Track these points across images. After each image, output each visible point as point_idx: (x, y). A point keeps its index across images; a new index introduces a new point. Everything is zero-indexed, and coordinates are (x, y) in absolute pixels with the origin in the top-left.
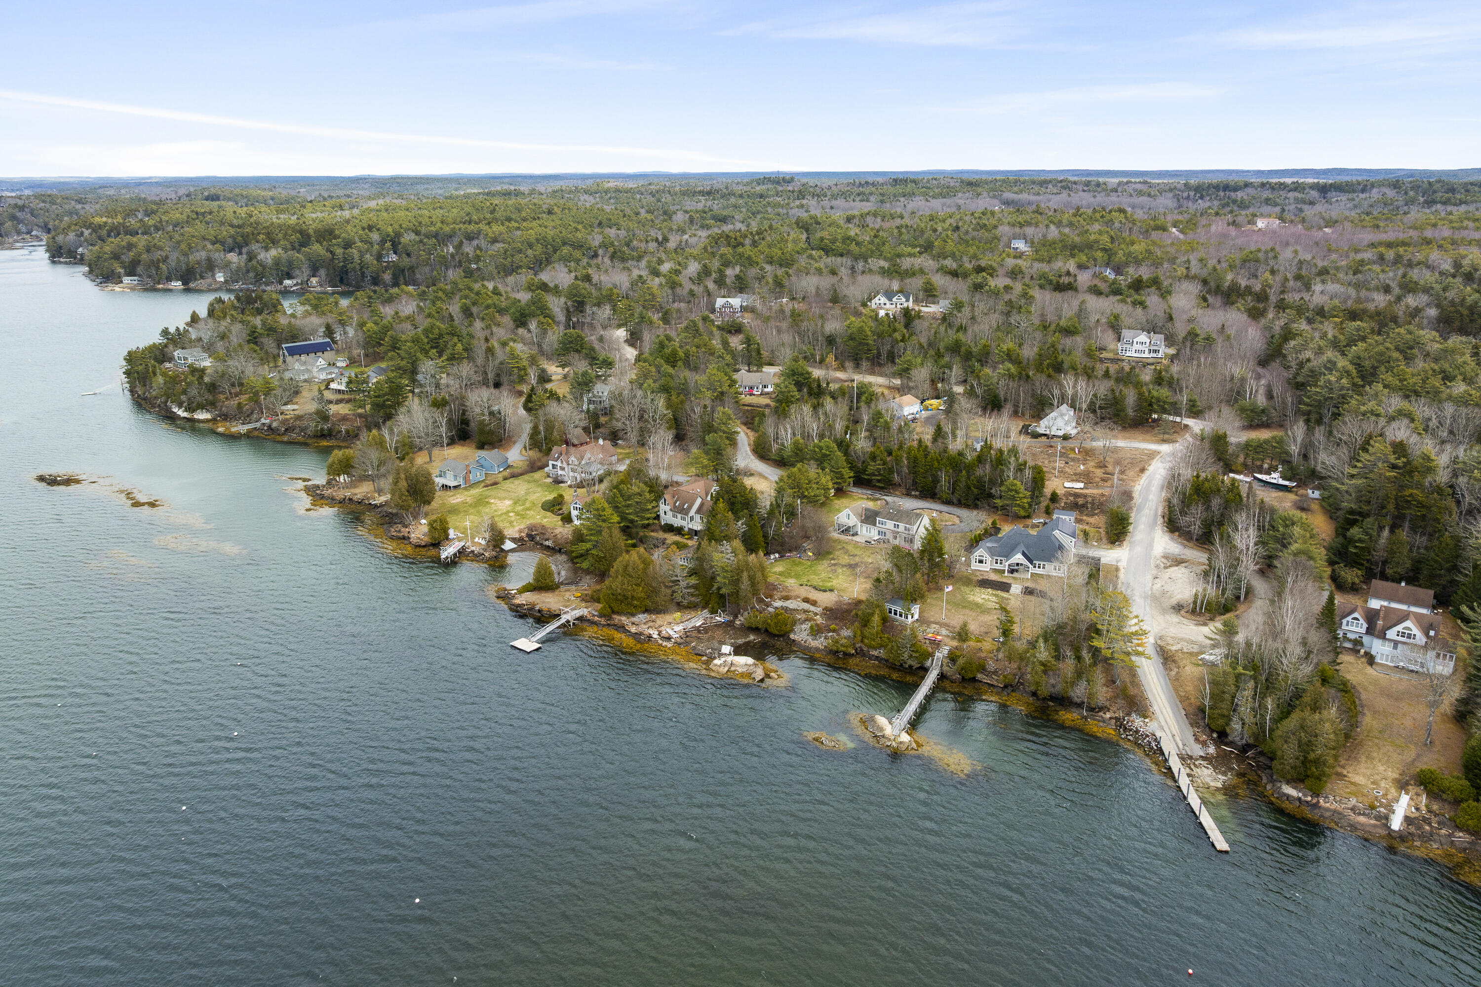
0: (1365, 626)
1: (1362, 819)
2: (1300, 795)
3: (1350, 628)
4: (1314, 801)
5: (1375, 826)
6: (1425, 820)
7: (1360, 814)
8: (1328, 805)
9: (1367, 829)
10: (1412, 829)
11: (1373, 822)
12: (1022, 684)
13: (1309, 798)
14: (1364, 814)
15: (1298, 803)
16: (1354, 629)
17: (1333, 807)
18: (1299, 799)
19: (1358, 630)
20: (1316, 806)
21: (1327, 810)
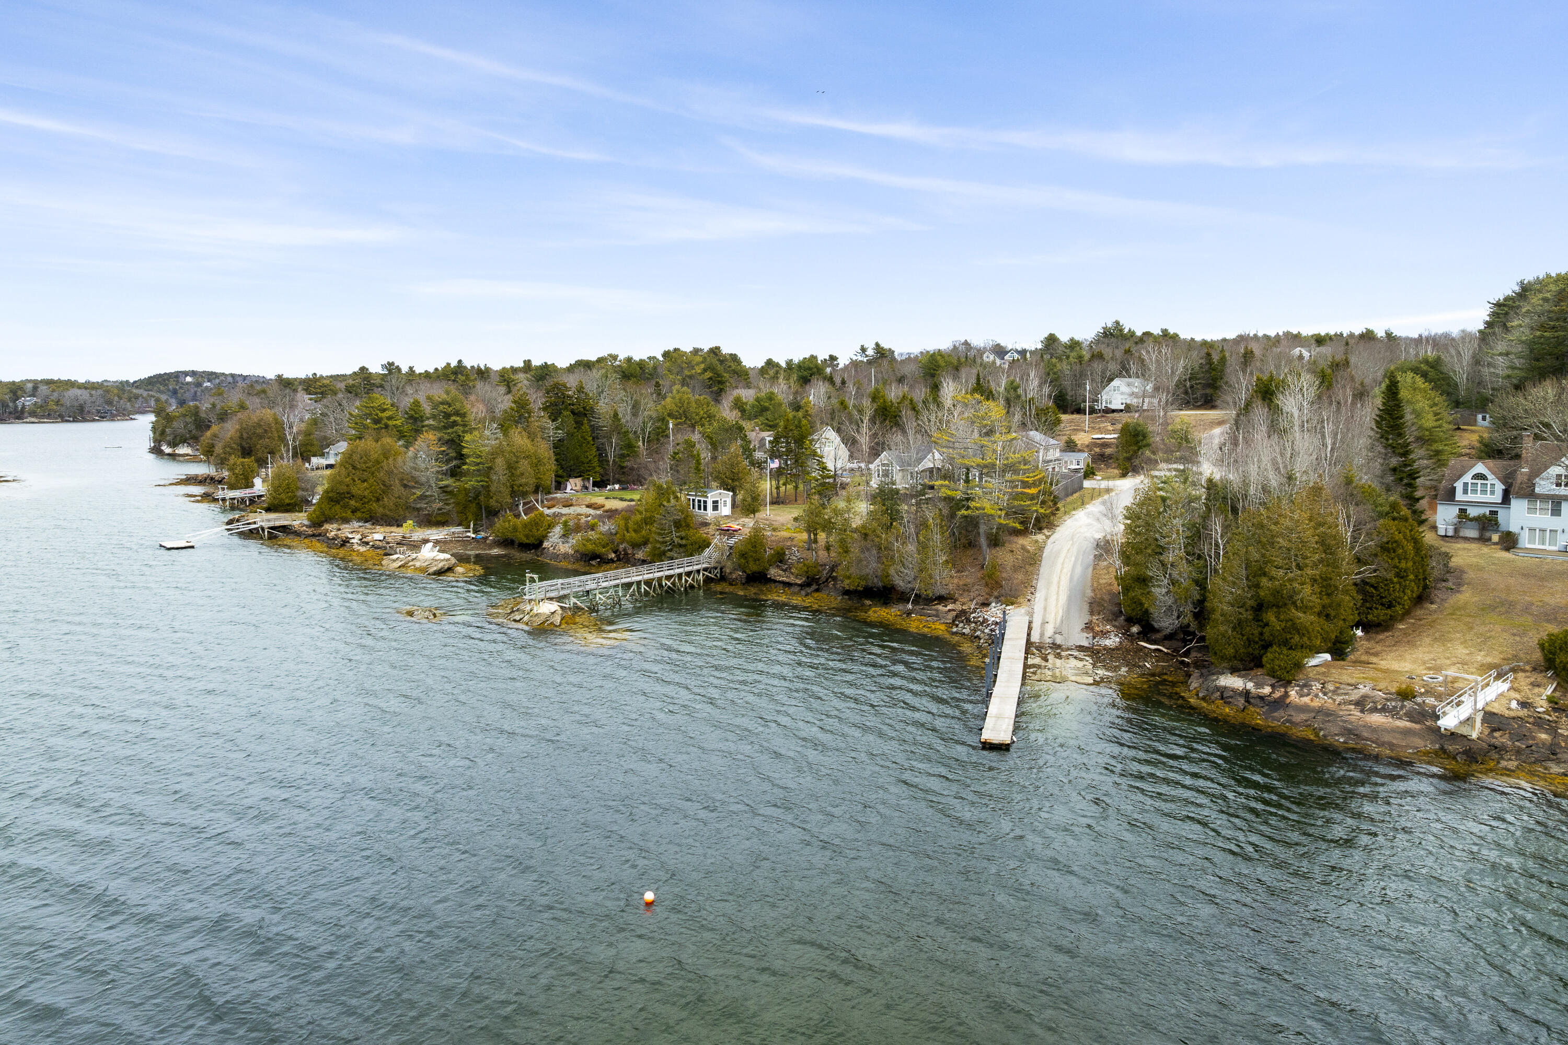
0: (1500, 487)
1: (1377, 719)
2: (1250, 685)
3: (1470, 497)
4: (1277, 694)
5: (1406, 732)
6: (1539, 722)
7: (1374, 710)
8: (1306, 700)
9: (1387, 738)
10: (1501, 738)
11: (1404, 724)
12: (835, 579)
13: (1267, 690)
14: (1384, 710)
15: (1241, 701)
16: (1479, 497)
17: (1316, 703)
18: (1246, 694)
19: (1488, 498)
20: (1280, 703)
21: (1304, 709)
